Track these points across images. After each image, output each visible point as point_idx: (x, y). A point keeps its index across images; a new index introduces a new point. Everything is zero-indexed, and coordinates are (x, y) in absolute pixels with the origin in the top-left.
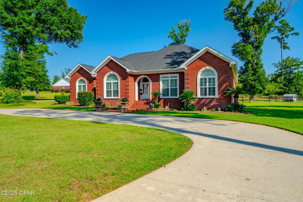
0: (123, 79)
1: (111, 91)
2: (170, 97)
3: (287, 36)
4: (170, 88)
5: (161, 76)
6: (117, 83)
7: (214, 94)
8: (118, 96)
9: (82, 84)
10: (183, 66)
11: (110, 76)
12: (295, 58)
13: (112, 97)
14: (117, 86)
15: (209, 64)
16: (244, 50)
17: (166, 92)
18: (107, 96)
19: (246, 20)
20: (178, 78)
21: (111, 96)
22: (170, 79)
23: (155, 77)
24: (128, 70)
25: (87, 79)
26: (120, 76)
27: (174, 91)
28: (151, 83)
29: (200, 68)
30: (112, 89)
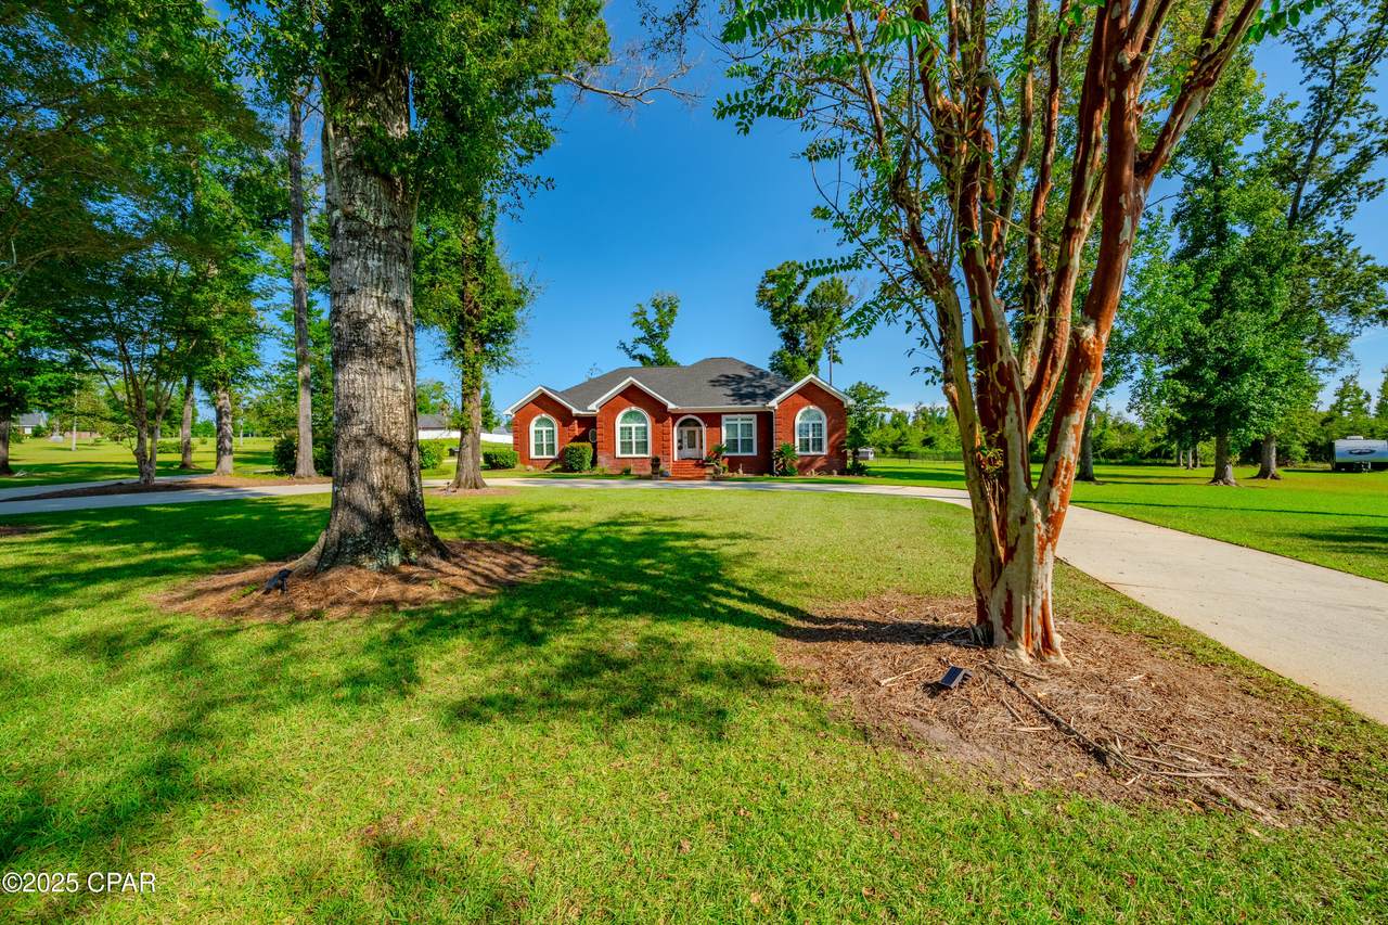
0: (657, 422)
1: (631, 443)
2: (739, 454)
3: (838, 339)
4: (739, 438)
5: (724, 417)
6: (645, 428)
7: (821, 449)
8: (646, 452)
9: (544, 429)
10: (774, 403)
11: (630, 414)
12: (870, 385)
13: (634, 455)
14: (646, 433)
15: (813, 402)
16: (794, 366)
17: (733, 444)
18: (622, 452)
19: (793, 310)
20: (754, 423)
21: (631, 452)
22: (739, 423)
23: (713, 420)
24: (671, 406)
25: (559, 418)
26: (652, 414)
27: (747, 444)
28: (704, 429)
29: (799, 408)
30: (634, 440)
